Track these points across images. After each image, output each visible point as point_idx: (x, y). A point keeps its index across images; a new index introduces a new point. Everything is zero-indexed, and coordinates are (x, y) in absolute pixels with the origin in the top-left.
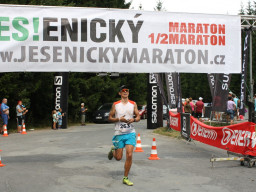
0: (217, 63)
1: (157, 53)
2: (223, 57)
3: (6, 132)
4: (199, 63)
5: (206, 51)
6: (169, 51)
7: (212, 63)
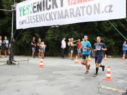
0: (106, 12)
1: (72, 11)
2: (111, 6)
3: (124, 57)
4: (95, 14)
5: (99, 4)
6: (78, 9)
7: (103, 12)
